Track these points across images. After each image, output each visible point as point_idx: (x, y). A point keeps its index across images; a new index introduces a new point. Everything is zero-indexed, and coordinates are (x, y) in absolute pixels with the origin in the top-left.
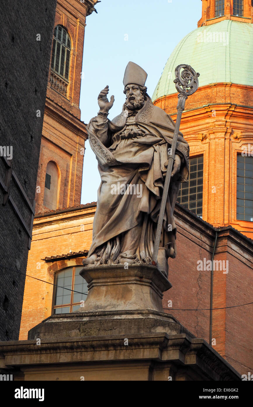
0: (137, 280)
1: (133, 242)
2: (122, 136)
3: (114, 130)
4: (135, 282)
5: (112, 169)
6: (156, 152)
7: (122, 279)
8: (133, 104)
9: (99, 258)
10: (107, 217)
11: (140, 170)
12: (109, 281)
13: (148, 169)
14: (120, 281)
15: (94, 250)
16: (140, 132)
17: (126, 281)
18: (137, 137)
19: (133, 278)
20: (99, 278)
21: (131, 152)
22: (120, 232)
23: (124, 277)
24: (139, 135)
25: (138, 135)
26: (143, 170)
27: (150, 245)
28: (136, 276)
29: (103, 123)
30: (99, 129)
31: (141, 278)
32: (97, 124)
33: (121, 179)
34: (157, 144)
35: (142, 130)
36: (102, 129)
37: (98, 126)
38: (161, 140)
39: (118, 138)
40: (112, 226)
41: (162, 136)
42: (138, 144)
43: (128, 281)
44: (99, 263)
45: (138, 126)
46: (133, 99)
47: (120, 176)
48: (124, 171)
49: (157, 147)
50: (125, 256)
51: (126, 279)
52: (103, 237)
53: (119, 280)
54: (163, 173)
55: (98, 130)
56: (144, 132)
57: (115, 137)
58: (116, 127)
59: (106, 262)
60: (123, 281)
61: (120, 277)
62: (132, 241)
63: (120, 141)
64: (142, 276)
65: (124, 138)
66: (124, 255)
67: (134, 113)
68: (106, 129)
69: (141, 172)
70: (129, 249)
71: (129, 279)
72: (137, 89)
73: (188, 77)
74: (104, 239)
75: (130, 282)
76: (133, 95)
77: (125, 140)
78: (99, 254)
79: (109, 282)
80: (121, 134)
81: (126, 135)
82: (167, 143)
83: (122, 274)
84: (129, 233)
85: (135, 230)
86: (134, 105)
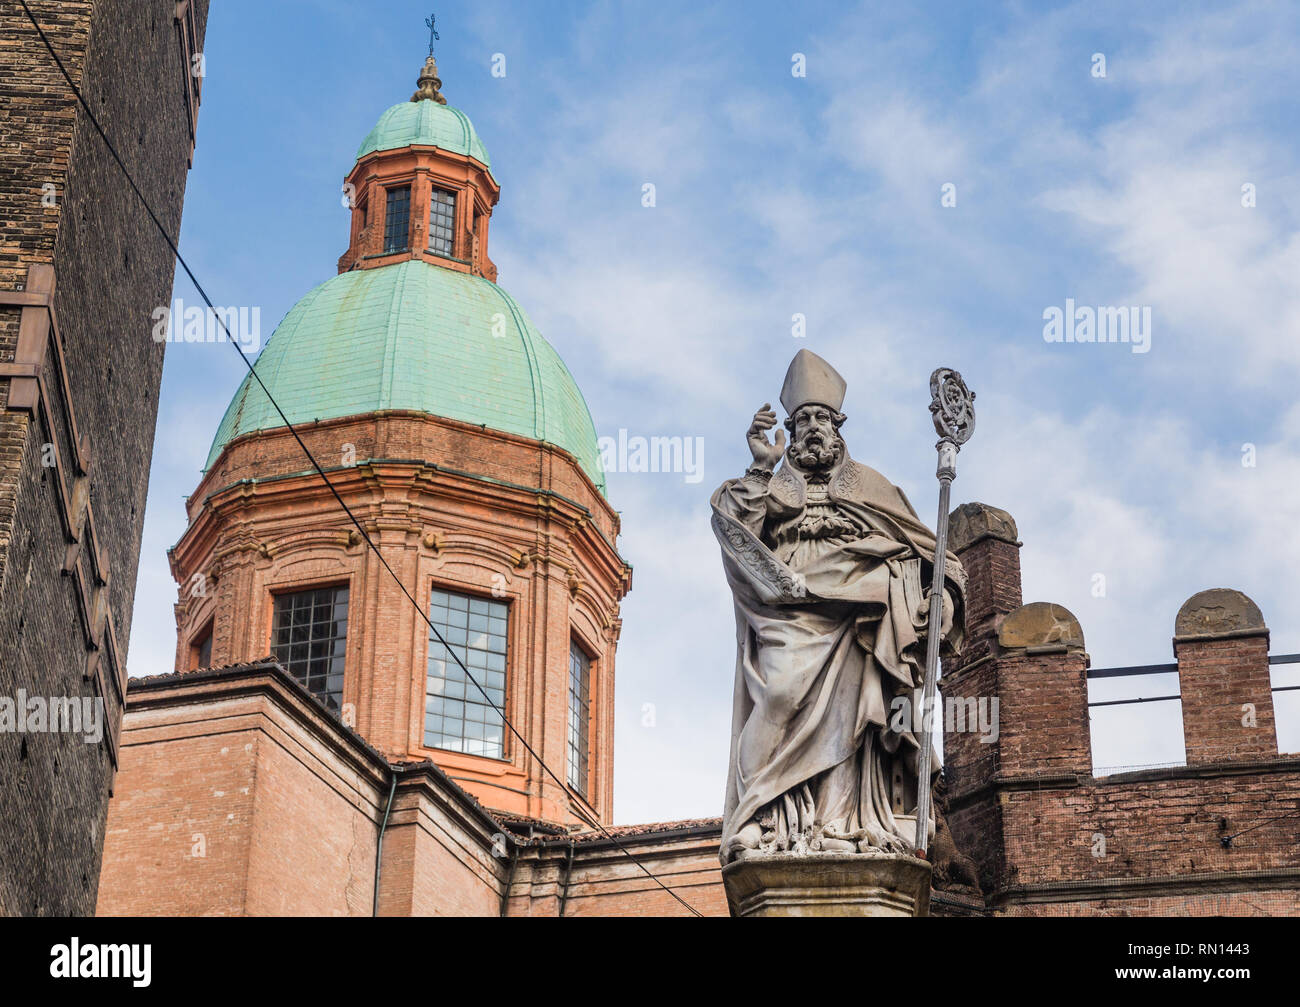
0: (883, 896)
1: (844, 799)
2: (803, 532)
3: (781, 514)
4: (880, 900)
5: (791, 613)
6: (895, 577)
7: (844, 891)
8: (817, 455)
9: (768, 835)
10: (783, 731)
11: (860, 620)
12: (809, 893)
13: (879, 618)
14: (839, 897)
15: (752, 813)
16: (848, 526)
17: (855, 896)
18: (844, 536)
19: (875, 891)
20: (780, 886)
21: (838, 572)
22: (812, 772)
23: (849, 885)
24: (847, 532)
25: (844, 531)
26: (867, 619)
27: (883, 807)
28: (880, 884)
29: (761, 495)
30: (751, 509)
31: (892, 889)
32: (746, 496)
33: (818, 638)
34: (895, 557)
35: (852, 521)
36: (756, 510)
37: (748, 502)
38: (903, 550)
39: (792, 536)
40: (798, 755)
41: (903, 539)
42: (853, 555)
43: (861, 896)
44: (772, 847)
45: (841, 510)
46: (817, 443)
47: (815, 632)
48: (822, 619)
49: (896, 566)
50: (833, 834)
51: (856, 891)
52: (774, 782)
53: (838, 892)
54: (917, 629)
55: (749, 512)
56: (860, 528)
57: (784, 534)
58: (786, 508)
59: (792, 845)
60: (847, 896)
61: (838, 886)
62: (842, 794)
63: (797, 544)
64: (893, 885)
65: (807, 536)
66: (831, 831)
67: (814, 476)
68: (762, 512)
69: (861, 624)
70: (837, 814)
71: (864, 892)
72: (827, 418)
73: (957, 401)
74: (777, 787)
75: (868, 900)
76: (817, 433)
77: (808, 542)
78: (766, 822)
79: (810, 897)
80: (800, 525)
81: (814, 531)
82: (921, 557)
83: (844, 878)
84: (834, 774)
85: (847, 767)
86: (821, 456)
